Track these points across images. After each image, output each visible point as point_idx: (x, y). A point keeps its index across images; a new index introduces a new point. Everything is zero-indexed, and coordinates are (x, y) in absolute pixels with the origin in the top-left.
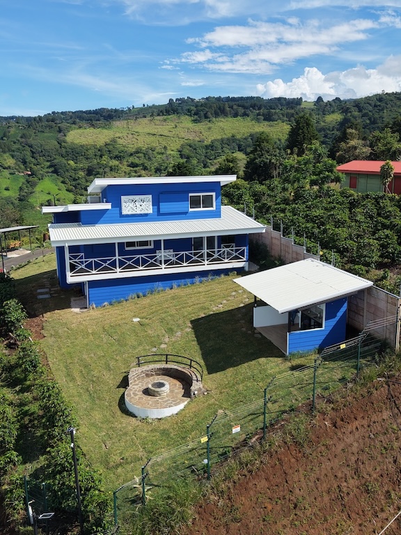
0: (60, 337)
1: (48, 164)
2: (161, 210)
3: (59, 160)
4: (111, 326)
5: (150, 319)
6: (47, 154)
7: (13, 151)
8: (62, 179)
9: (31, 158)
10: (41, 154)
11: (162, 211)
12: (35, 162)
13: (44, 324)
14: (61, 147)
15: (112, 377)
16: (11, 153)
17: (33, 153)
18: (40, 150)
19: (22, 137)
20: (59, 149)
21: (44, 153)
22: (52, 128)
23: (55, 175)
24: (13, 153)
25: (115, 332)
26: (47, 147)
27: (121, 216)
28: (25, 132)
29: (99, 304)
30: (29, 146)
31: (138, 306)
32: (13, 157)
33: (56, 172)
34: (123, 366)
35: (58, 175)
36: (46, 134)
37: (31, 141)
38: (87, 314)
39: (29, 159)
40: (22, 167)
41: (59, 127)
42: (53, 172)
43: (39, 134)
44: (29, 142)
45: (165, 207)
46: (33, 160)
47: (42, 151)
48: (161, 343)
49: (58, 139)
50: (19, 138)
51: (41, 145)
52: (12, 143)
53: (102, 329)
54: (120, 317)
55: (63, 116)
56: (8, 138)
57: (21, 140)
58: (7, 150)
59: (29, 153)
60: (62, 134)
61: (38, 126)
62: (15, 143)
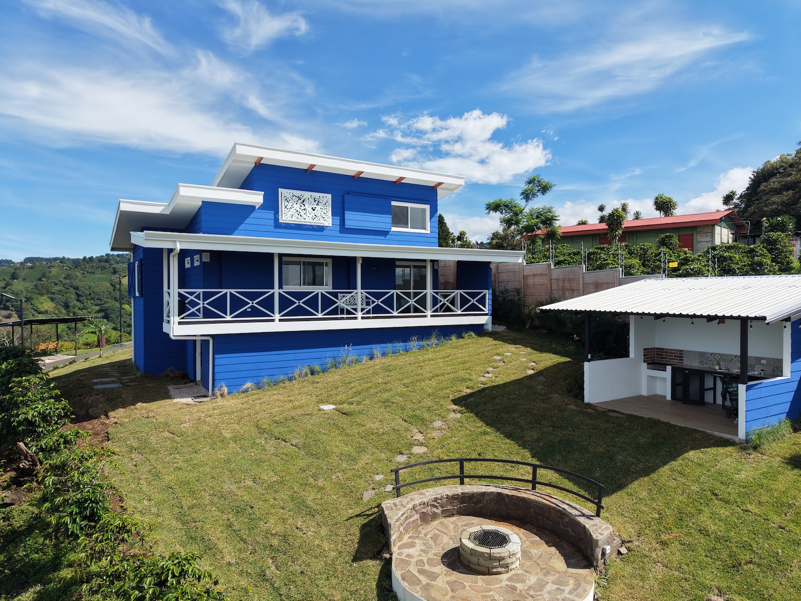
0: (154, 451)
1: (98, 308)
2: (347, 222)
3: (112, 304)
4: (276, 422)
5: (359, 403)
6: (97, 297)
7: (53, 293)
8: (113, 325)
9: (76, 302)
10: (89, 297)
11: (349, 224)
12: (81, 305)
13: (110, 430)
14: (114, 290)
15: (324, 531)
16: (50, 295)
17: (78, 295)
18: (88, 292)
19: (65, 278)
20: (112, 292)
21: (93, 296)
22: (105, 269)
23: (105, 320)
24: (53, 296)
25: (291, 432)
26: (97, 290)
27: (278, 225)
28: (70, 272)
29: (235, 387)
30: (74, 288)
31: (319, 385)
32: (52, 300)
33: (106, 317)
34: (344, 501)
35: (109, 321)
36: (97, 276)
37: (76, 283)
38: (210, 406)
39: (73, 302)
40: (64, 311)
41: (114, 268)
42: (104, 317)
43: (88, 275)
44: (74, 284)
45: (354, 219)
46: (78, 304)
47: (90, 294)
48: (411, 445)
49: (111, 280)
50: (61, 279)
51: (90, 287)
52: (53, 284)
53: (254, 429)
54: (289, 406)
55: (118, 259)
56: (48, 278)
57: (64, 281)
58: (45, 292)
59: (73, 296)
60: (117, 275)
61: (87, 266)
62: (56, 284)
